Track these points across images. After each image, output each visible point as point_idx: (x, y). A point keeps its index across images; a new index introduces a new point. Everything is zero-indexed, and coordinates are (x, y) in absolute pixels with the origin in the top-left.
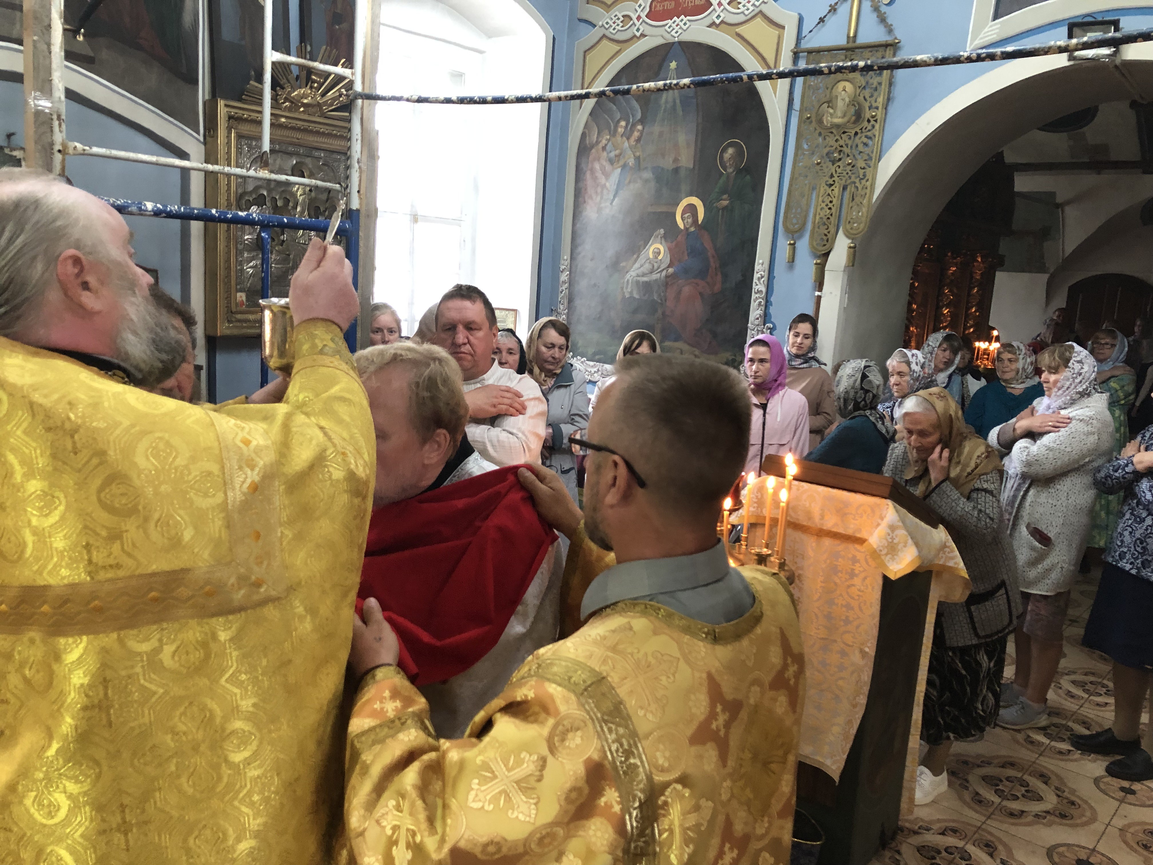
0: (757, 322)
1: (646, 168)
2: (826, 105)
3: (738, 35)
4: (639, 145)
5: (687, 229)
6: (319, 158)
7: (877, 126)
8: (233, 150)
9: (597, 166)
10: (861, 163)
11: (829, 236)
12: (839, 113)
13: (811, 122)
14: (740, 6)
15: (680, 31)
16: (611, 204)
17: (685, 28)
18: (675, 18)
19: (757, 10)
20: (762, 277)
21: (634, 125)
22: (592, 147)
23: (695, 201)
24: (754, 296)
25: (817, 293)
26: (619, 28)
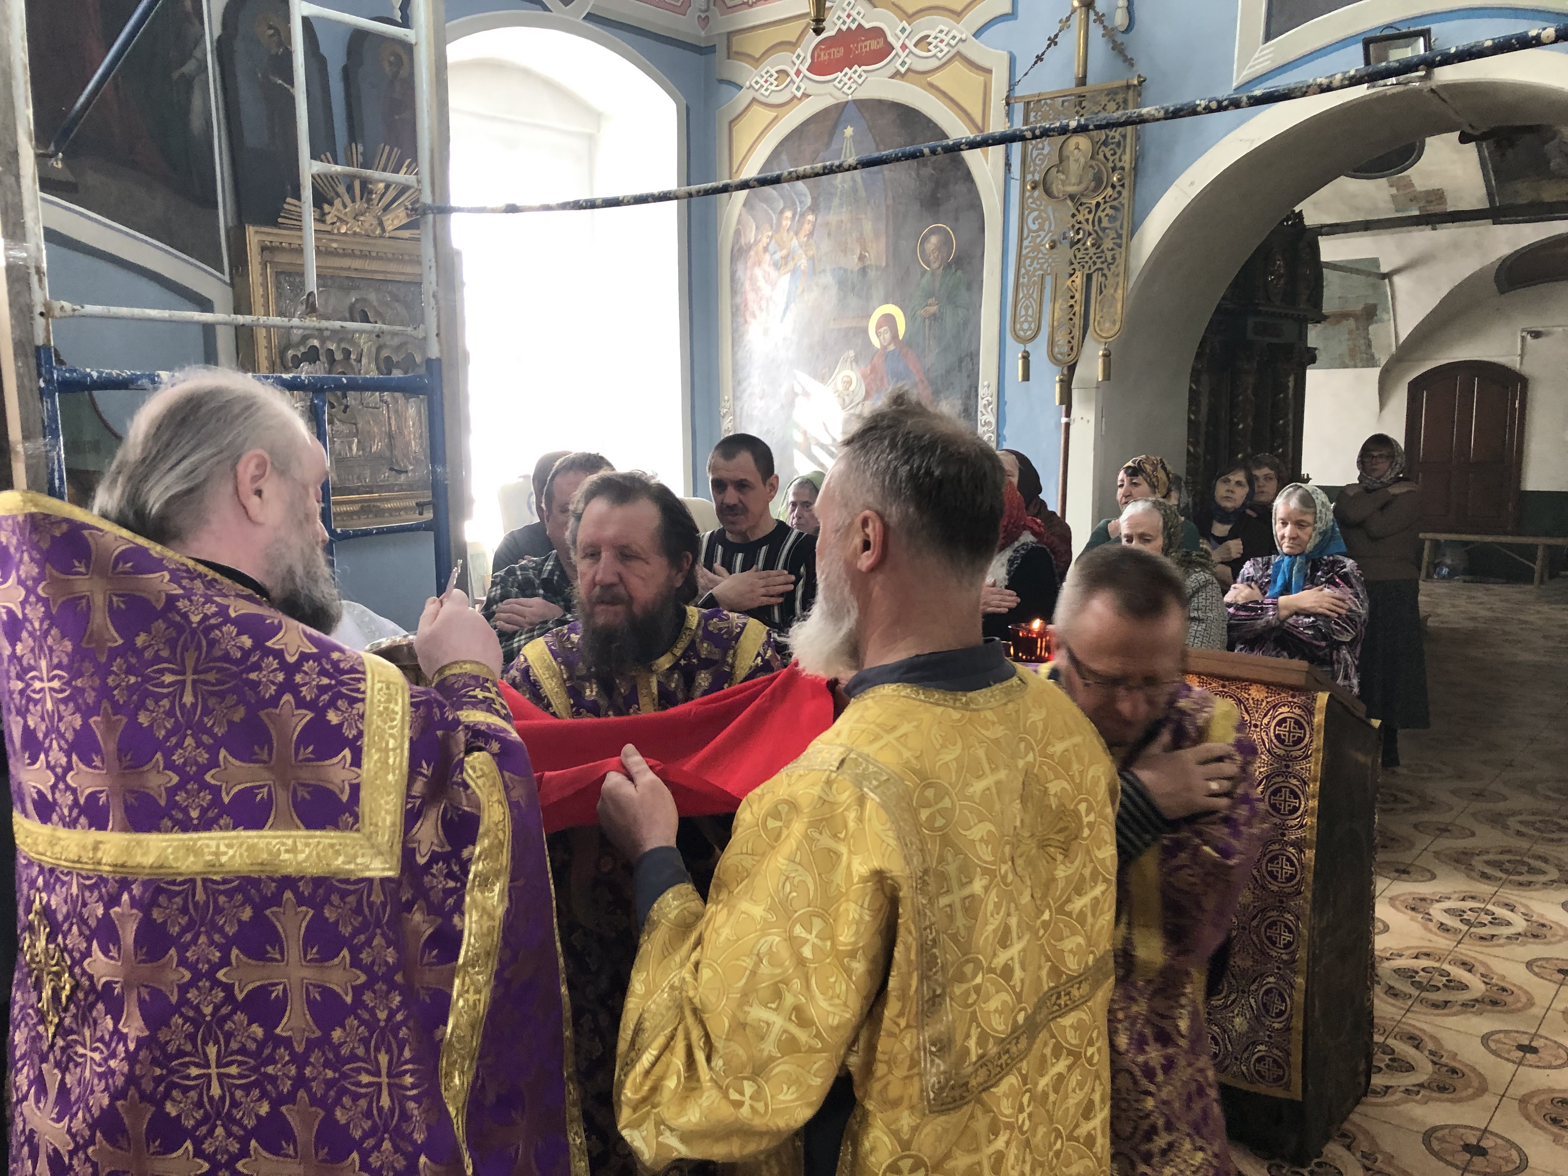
1: (824, 271)
2: (1055, 170)
3: (931, 85)
4: (812, 241)
5: (884, 348)
6: (384, 293)
7: (1125, 193)
8: (271, 291)
9: (758, 272)
10: (1108, 244)
11: (1075, 343)
12: (1073, 180)
14: (931, 47)
15: (854, 86)
16: (781, 323)
17: (860, 81)
18: (847, 69)
19: (954, 51)
20: (990, 404)
21: (803, 215)
22: (750, 247)
23: (892, 309)
25: (1064, 420)
26: (773, 88)
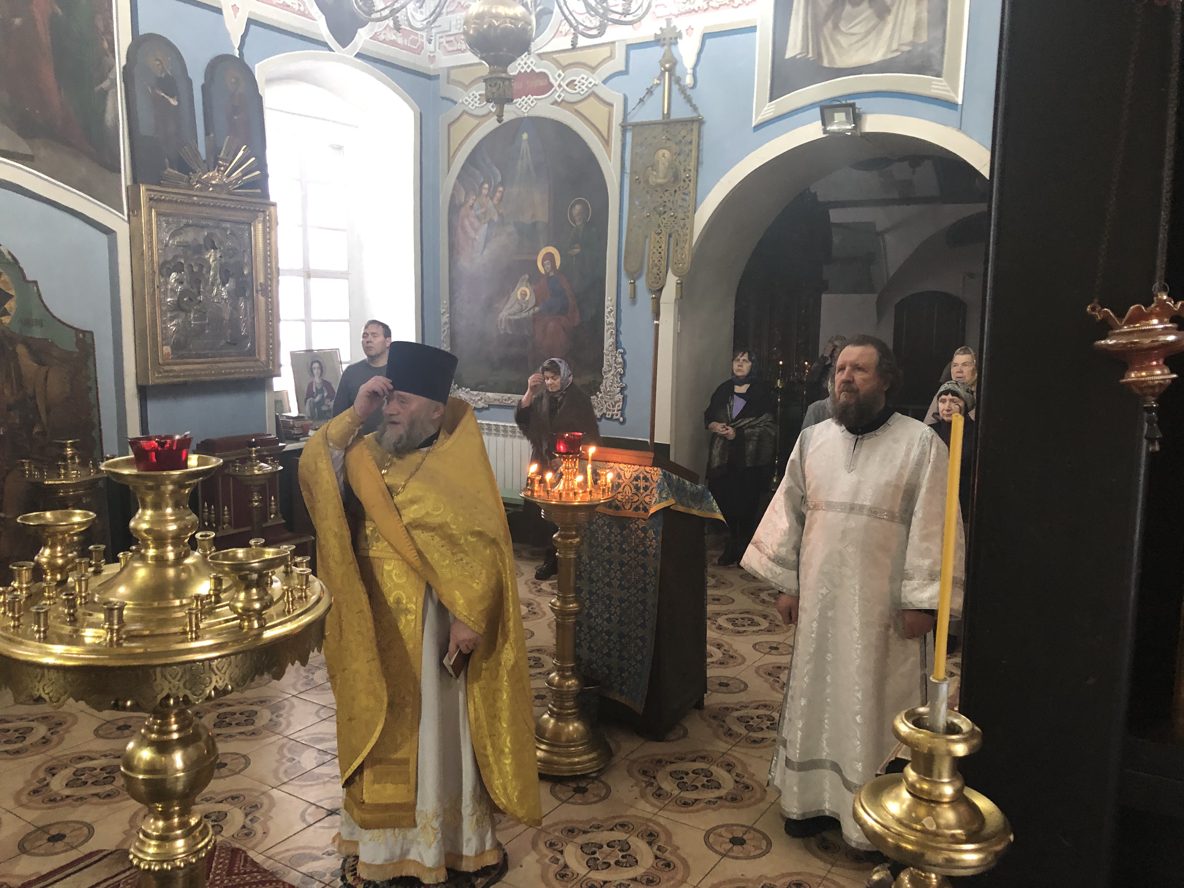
0: (611, 348)
2: (650, 169)
3: (576, 111)
4: (501, 204)
5: (547, 274)
6: (226, 229)
7: (691, 185)
8: (154, 226)
9: (467, 223)
10: (681, 215)
11: (661, 275)
12: (661, 175)
13: (640, 183)
14: (577, 87)
15: (529, 108)
16: (482, 254)
17: (533, 105)
18: (524, 97)
19: (590, 91)
20: (612, 311)
21: (496, 187)
22: (462, 205)
23: (552, 249)
24: (606, 327)
25: (656, 322)
26: (477, 105)
